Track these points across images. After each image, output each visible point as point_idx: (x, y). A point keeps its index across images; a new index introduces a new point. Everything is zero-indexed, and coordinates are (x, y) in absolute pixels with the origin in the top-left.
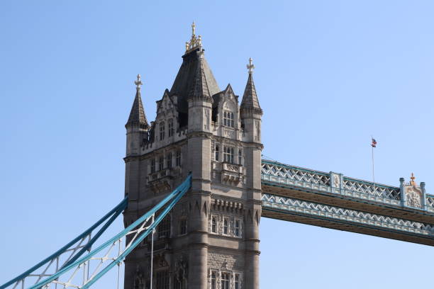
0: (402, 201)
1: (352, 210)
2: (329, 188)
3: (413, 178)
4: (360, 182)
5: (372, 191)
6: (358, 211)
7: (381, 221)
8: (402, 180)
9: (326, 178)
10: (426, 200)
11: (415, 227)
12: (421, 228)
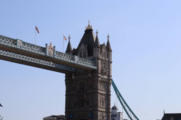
0: (46, 53)
1: (25, 56)
2: (16, 46)
3: (51, 44)
4: (29, 44)
5: (34, 48)
6: (28, 56)
7: (37, 61)
8: (46, 45)
9: (15, 41)
10: (55, 53)
11: (50, 64)
12: (52, 64)
